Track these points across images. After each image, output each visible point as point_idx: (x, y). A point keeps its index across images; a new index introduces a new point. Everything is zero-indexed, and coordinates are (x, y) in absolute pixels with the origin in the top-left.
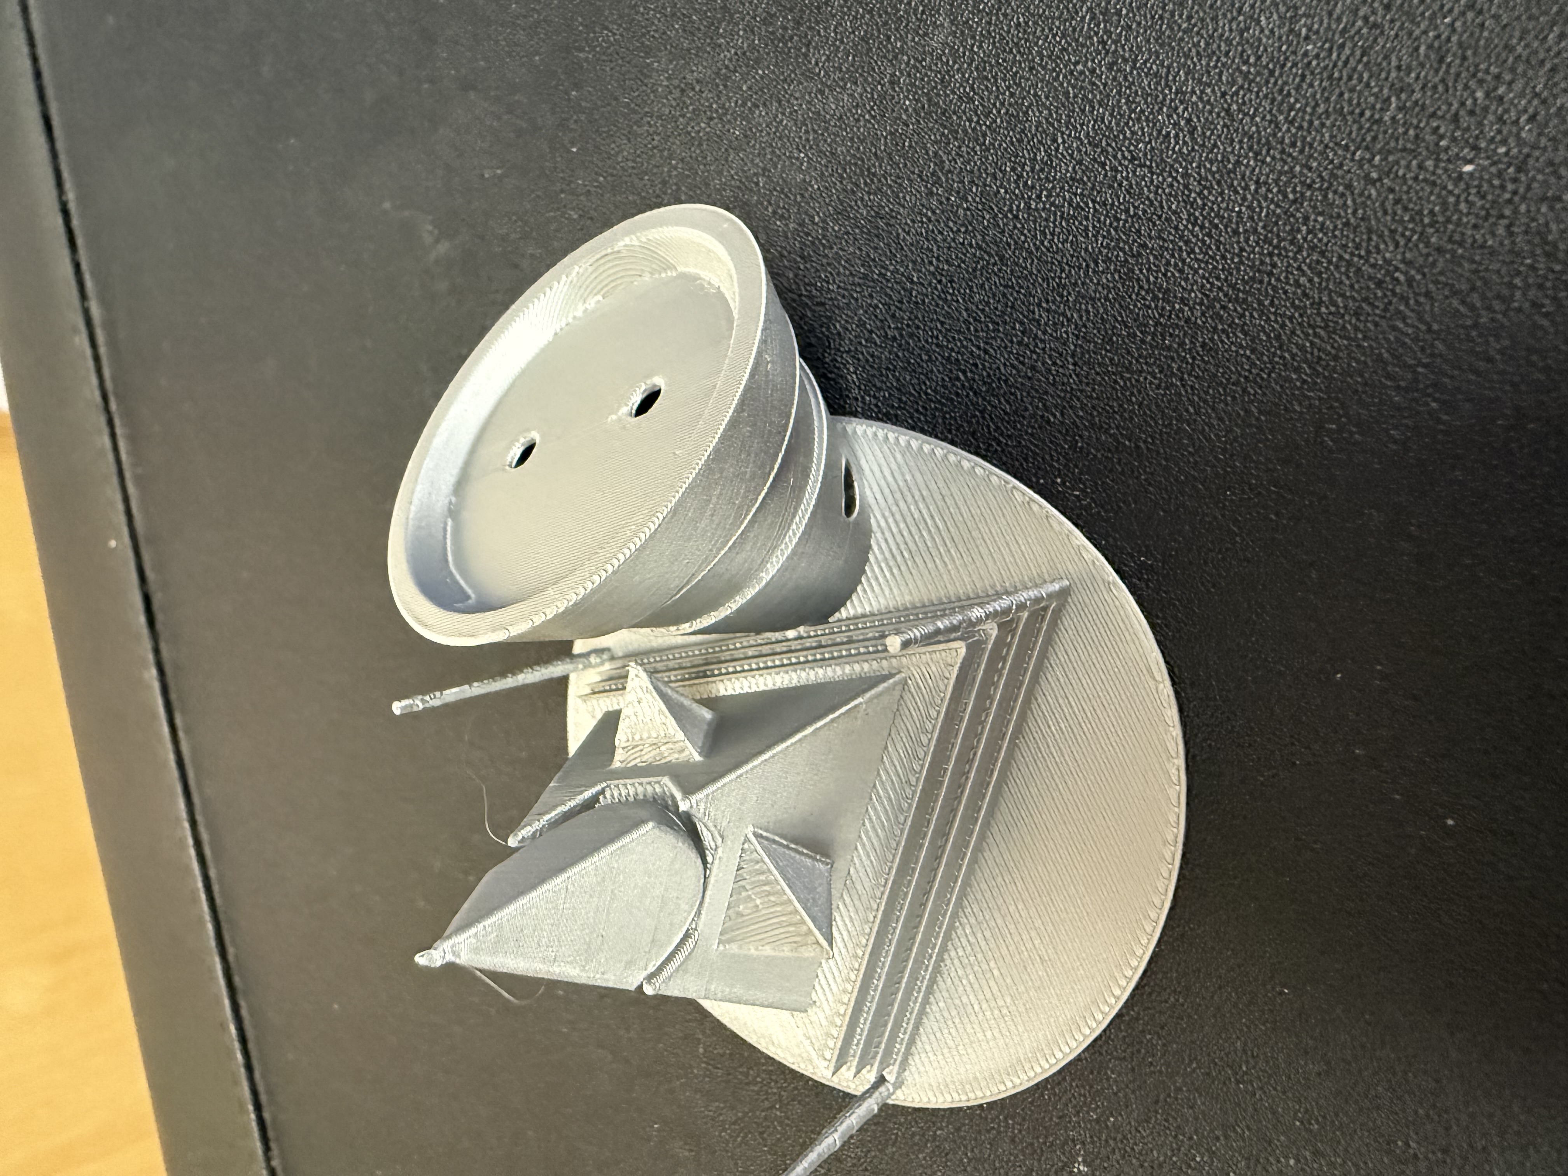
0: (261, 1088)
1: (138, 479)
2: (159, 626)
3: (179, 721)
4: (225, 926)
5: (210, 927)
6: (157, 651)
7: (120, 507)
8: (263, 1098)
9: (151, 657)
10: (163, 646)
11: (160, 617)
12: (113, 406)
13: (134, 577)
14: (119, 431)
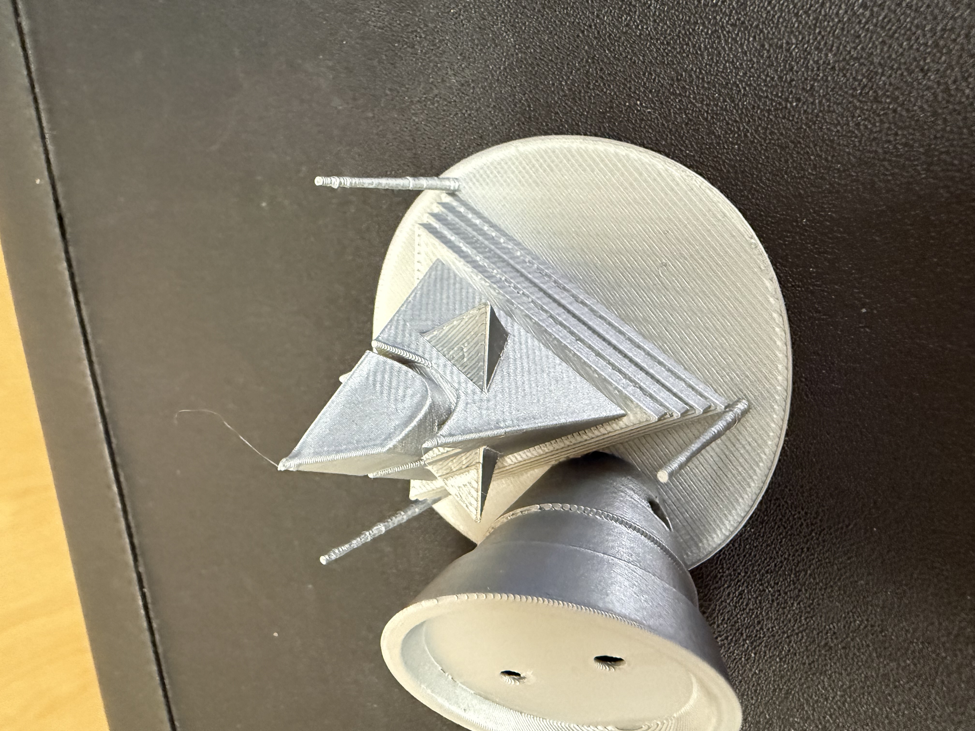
0: (132, 524)
1: (54, 138)
2: (68, 236)
3: (81, 298)
4: (110, 427)
5: (101, 427)
6: (67, 252)
7: (43, 157)
8: (134, 530)
9: (63, 255)
10: (71, 249)
11: (68, 230)
12: (37, 90)
13: (52, 202)
14: (41, 106)
